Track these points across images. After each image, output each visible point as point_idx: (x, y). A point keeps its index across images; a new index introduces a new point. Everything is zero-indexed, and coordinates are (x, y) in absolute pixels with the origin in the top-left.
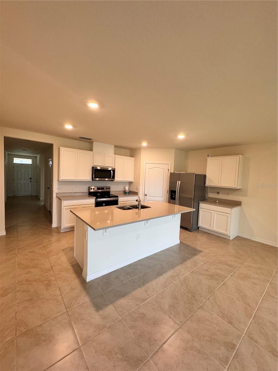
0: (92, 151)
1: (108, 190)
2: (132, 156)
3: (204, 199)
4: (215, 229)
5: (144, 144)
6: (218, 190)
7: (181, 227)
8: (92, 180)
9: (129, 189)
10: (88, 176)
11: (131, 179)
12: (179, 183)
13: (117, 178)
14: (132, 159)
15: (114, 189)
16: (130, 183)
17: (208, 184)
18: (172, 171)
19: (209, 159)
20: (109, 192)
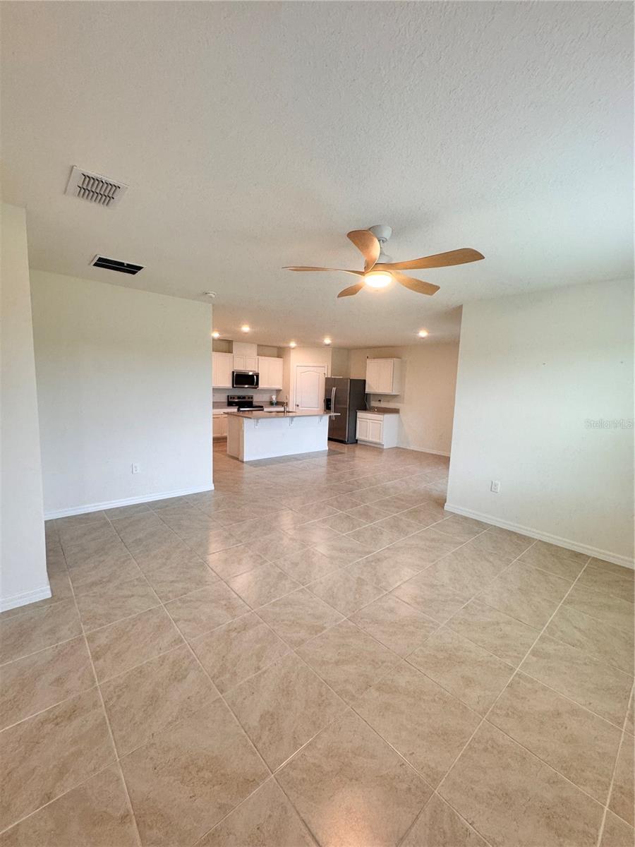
0: (232, 353)
1: (250, 400)
2: (279, 356)
3: (364, 408)
4: (371, 439)
5: (293, 344)
6: (380, 397)
7: (329, 439)
8: (233, 387)
9: (276, 398)
10: (227, 383)
11: (279, 387)
12: (334, 389)
13: (262, 385)
14: (279, 361)
15: (258, 399)
16: (278, 391)
17: (367, 390)
18: (329, 376)
19: (368, 361)
20: (252, 402)
